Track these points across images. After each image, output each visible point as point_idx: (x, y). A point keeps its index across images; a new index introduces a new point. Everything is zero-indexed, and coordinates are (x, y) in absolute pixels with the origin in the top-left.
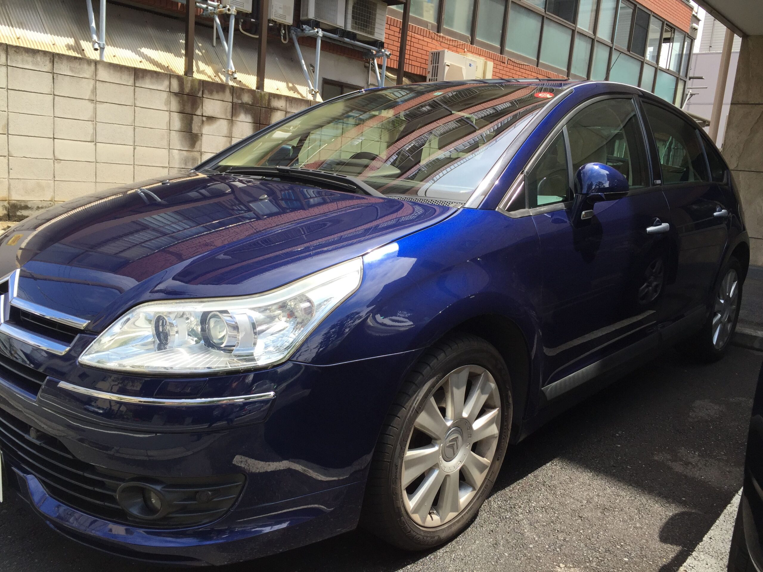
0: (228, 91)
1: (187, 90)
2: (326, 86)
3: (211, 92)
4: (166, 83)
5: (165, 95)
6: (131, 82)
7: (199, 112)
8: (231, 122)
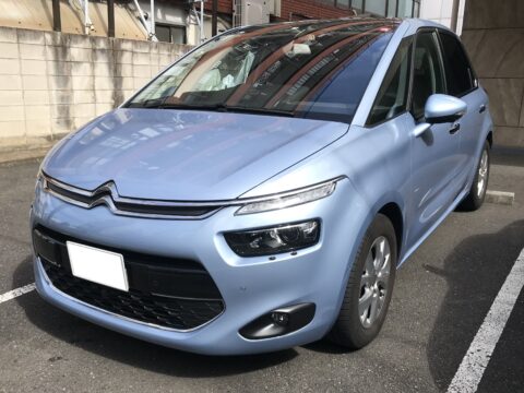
0: (88, 40)
1: (58, 42)
2: (159, 28)
3: (76, 42)
4: (42, 38)
5: (42, 48)
6: (15, 40)
7: (68, 59)
8: (93, 65)
